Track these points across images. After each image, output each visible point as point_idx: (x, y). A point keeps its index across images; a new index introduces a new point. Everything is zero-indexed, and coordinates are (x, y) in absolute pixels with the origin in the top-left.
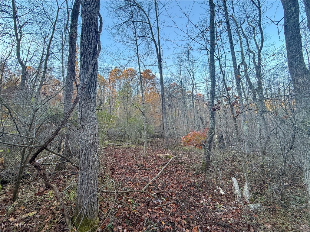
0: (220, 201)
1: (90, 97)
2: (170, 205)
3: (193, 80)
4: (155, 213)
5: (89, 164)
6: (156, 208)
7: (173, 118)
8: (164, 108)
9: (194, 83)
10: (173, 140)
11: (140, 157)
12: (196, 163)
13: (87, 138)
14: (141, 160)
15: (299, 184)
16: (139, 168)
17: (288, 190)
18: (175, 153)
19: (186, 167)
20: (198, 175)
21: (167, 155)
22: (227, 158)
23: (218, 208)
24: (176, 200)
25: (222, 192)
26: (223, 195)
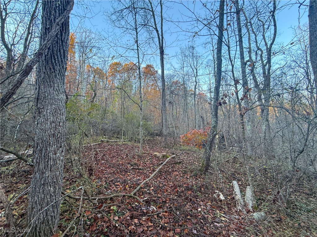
0: (220, 208)
1: (53, 70)
2: (162, 213)
3: (196, 78)
4: (143, 225)
5: (46, 163)
6: (144, 218)
7: (173, 116)
8: (164, 104)
9: (197, 81)
10: (172, 139)
11: (134, 155)
12: (195, 164)
13: (45, 127)
14: (135, 158)
15: (304, 190)
16: (132, 167)
17: (293, 197)
18: (173, 152)
19: (184, 167)
20: (196, 176)
21: (164, 153)
22: (227, 160)
23: (219, 218)
24: (170, 208)
25: (222, 197)
26: (223, 200)
